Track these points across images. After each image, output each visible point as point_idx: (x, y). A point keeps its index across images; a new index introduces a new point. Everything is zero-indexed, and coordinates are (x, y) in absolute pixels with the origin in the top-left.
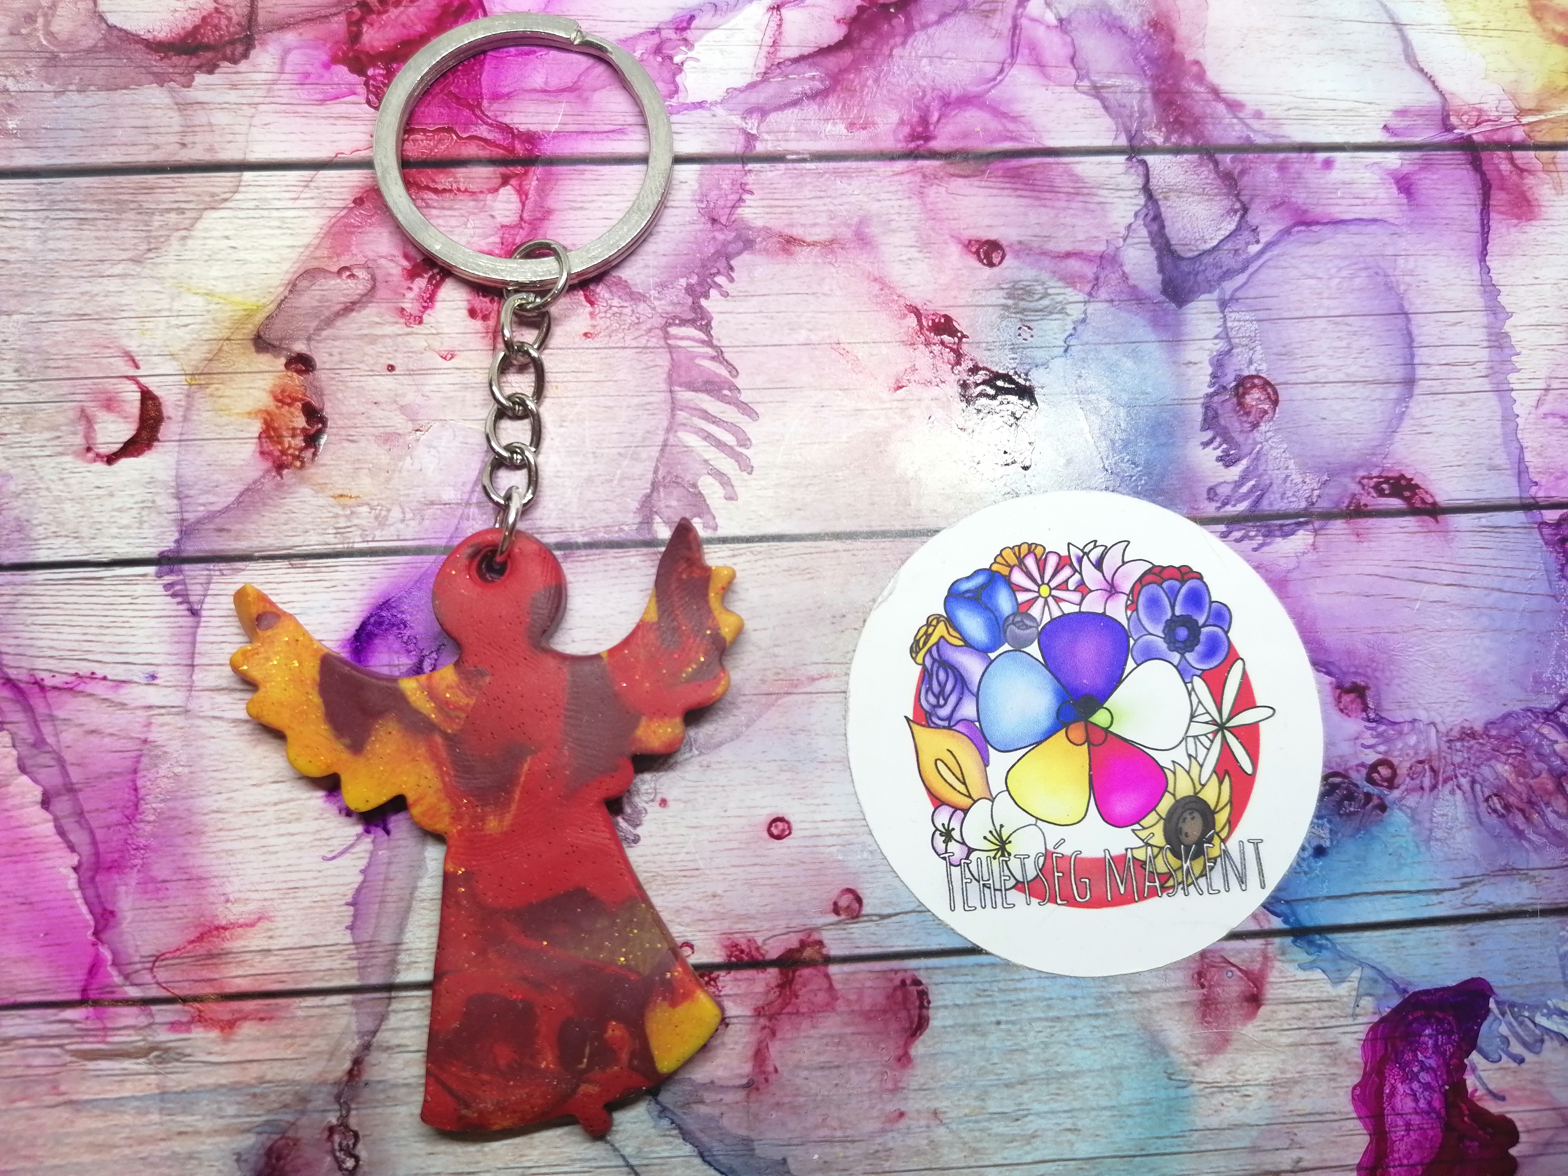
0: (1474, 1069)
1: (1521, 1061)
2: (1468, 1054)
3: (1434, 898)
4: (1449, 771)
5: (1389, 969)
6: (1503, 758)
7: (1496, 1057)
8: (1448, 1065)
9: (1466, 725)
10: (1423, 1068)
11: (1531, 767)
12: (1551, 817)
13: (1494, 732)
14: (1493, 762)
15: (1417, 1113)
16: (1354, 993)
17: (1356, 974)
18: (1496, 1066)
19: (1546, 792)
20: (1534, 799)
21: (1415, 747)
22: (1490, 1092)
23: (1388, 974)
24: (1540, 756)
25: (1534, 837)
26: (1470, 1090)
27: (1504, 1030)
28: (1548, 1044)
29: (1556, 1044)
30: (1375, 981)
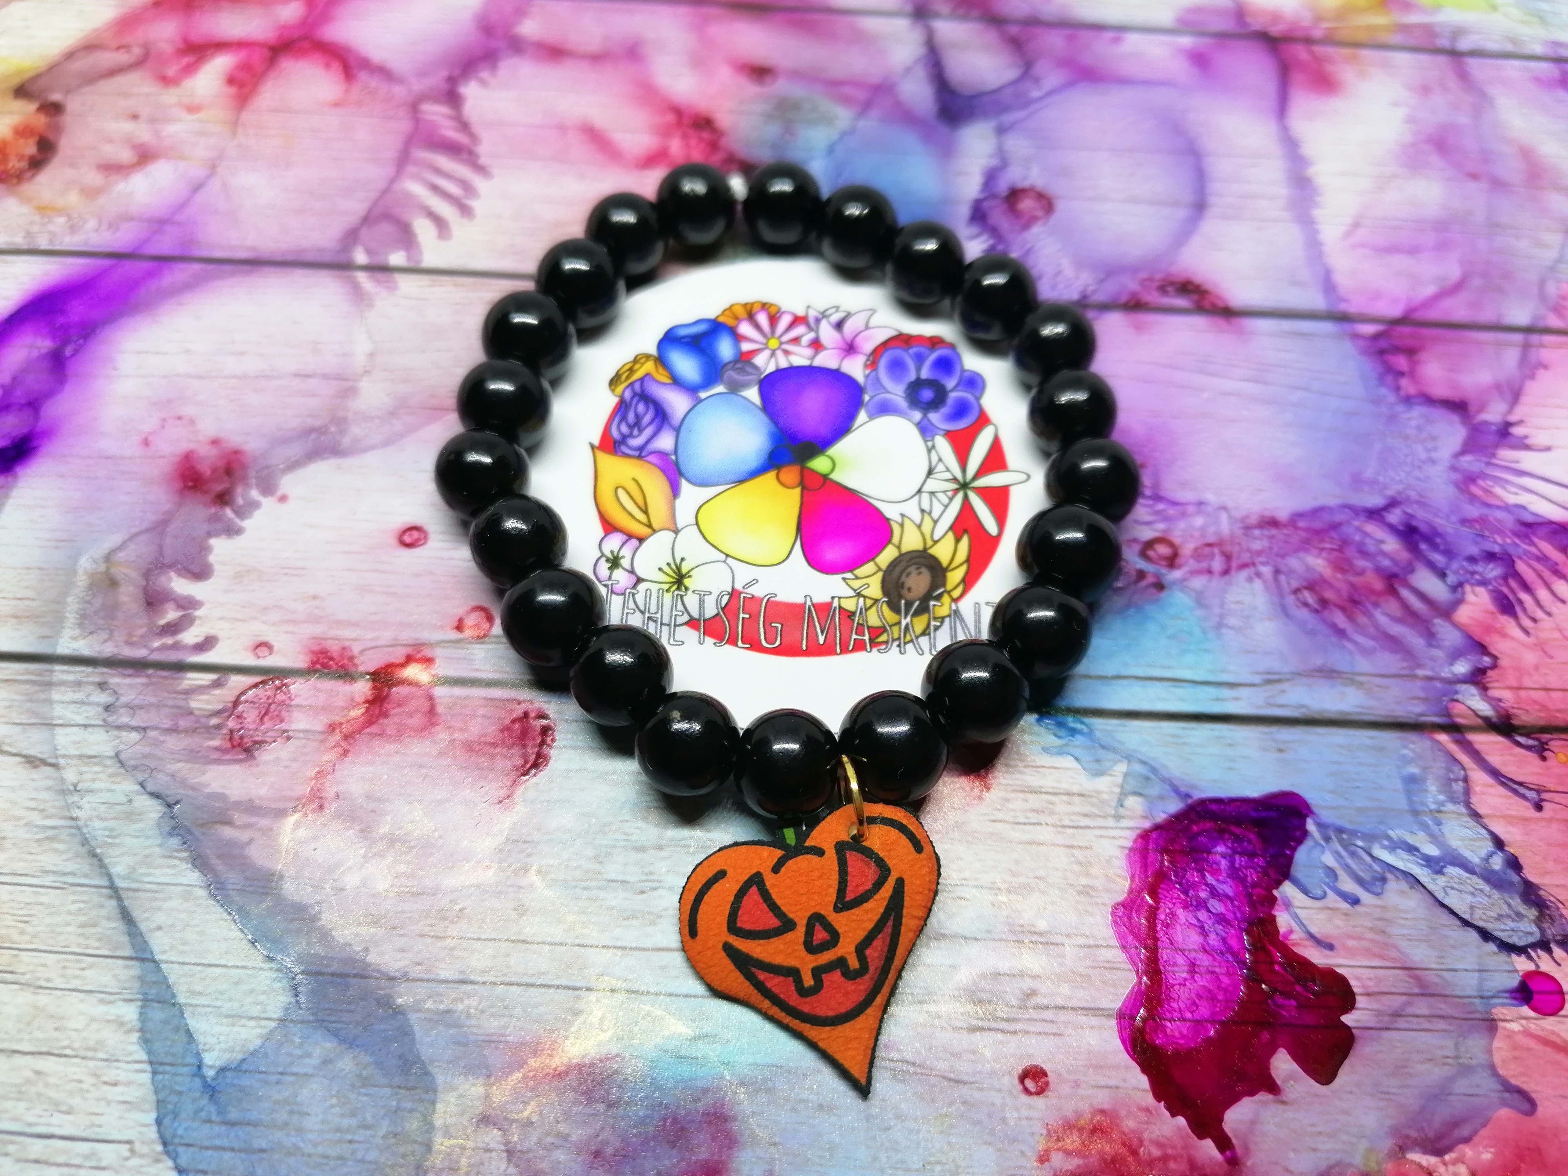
0: (1288, 905)
1: (1355, 901)
2: (1278, 884)
3: (1226, 692)
4: (1246, 557)
5: (1166, 767)
6: (1315, 552)
7: (1319, 892)
8: (1250, 895)
9: (1267, 514)
10: (1214, 893)
11: (1351, 565)
12: (1382, 619)
13: (1302, 524)
14: (1302, 555)
15: (1205, 951)
16: (1117, 790)
17: (1122, 768)
18: (1318, 904)
19: (1373, 592)
20: (1357, 597)
21: (1203, 529)
22: (1312, 936)
23: (1165, 773)
24: (1364, 553)
25: (1360, 639)
26: (1282, 929)
27: (1329, 859)
28: (1394, 885)
29: (1404, 885)
30: (1147, 779)
